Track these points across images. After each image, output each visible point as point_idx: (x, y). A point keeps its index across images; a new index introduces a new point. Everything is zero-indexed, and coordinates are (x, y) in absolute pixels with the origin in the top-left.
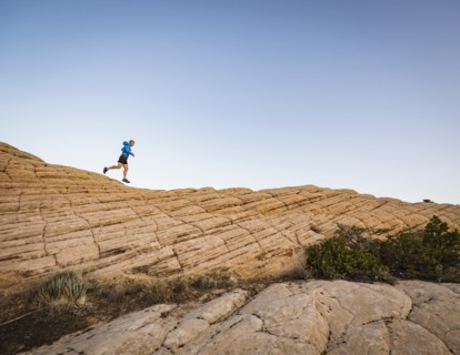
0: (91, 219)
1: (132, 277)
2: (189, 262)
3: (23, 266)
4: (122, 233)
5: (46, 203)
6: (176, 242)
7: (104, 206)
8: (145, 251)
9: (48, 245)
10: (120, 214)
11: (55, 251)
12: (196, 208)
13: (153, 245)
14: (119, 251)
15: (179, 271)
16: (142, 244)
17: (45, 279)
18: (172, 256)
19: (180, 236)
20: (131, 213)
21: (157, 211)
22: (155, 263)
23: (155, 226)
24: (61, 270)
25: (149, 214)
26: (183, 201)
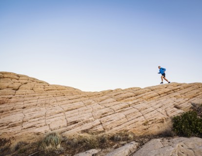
0: (64, 108)
1: (81, 135)
2: (108, 127)
3: (37, 130)
4: (77, 113)
5: (47, 102)
6: (101, 117)
7: (71, 101)
8: (87, 122)
9: (47, 121)
10: (77, 104)
11: (49, 123)
12: (111, 100)
13: (90, 119)
14: (75, 122)
15: (103, 132)
16: (85, 119)
17: (45, 136)
18: (99, 124)
19: (103, 114)
20: (82, 104)
21: (93, 102)
22: (92, 128)
23: (91, 110)
24: (51, 132)
25: (90, 104)
26: (106, 96)
